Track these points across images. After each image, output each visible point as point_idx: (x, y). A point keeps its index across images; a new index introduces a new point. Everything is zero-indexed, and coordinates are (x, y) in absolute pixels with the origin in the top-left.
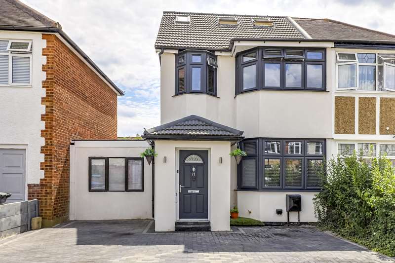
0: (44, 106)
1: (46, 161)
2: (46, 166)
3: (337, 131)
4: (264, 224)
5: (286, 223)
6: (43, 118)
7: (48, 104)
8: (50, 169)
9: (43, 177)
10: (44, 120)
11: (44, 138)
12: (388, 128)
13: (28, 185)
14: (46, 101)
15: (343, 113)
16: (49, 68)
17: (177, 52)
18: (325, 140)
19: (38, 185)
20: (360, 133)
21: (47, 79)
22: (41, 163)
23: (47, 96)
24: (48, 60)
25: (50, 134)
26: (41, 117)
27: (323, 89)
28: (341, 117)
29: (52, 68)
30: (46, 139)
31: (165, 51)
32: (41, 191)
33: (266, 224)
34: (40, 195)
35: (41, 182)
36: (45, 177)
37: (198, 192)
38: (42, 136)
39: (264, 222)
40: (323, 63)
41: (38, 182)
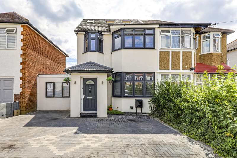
0: (22, 58)
1: (22, 83)
2: (22, 86)
3: (161, 69)
4: (124, 114)
5: (135, 113)
6: (21, 64)
7: (23, 57)
8: (24, 87)
9: (21, 91)
10: (22, 65)
11: (21, 73)
12: (186, 67)
13: (15, 95)
14: (23, 56)
15: (163, 59)
16: (24, 41)
17: (84, 33)
18: (155, 72)
19: (19, 95)
20: (172, 69)
21: (23, 46)
22: (20, 85)
23: (23, 53)
24: (23, 37)
25: (25, 71)
26: (20, 63)
27: (154, 48)
28: (162, 61)
29: (25, 41)
30: (22, 73)
31: (79, 33)
32: (20, 97)
33: (125, 113)
34: (20, 99)
35: (20, 93)
36: (22, 91)
37: (92, 98)
38: (21, 72)
39: (124, 113)
40: (154, 35)
41: (19, 93)
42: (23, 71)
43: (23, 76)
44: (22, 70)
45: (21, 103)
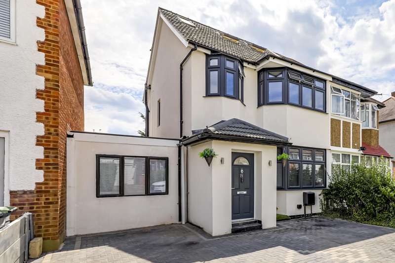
0: (42, 79)
1: (47, 157)
2: (46, 164)
3: (332, 145)
4: (290, 218)
5: (303, 215)
9: (42, 180)
10: (43, 99)
11: (42, 125)
12: (356, 145)
13: (11, 192)
14: (46, 72)
16: (50, 25)
17: (209, 52)
18: (325, 150)
19: (31, 192)
21: (46, 40)
22: (38, 160)
23: (47, 64)
25: (55, 119)
27: (324, 111)
30: (46, 126)
31: (199, 49)
33: (293, 217)
34: (35, 206)
35: (37, 188)
36: (46, 180)
37: (245, 193)
38: (38, 121)
40: (324, 91)
41: (33, 188)
42: (47, 118)
43: (50, 134)
44: (43, 114)
45: (43, 218)
